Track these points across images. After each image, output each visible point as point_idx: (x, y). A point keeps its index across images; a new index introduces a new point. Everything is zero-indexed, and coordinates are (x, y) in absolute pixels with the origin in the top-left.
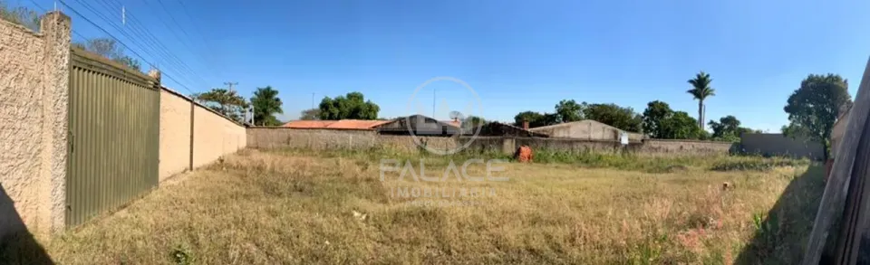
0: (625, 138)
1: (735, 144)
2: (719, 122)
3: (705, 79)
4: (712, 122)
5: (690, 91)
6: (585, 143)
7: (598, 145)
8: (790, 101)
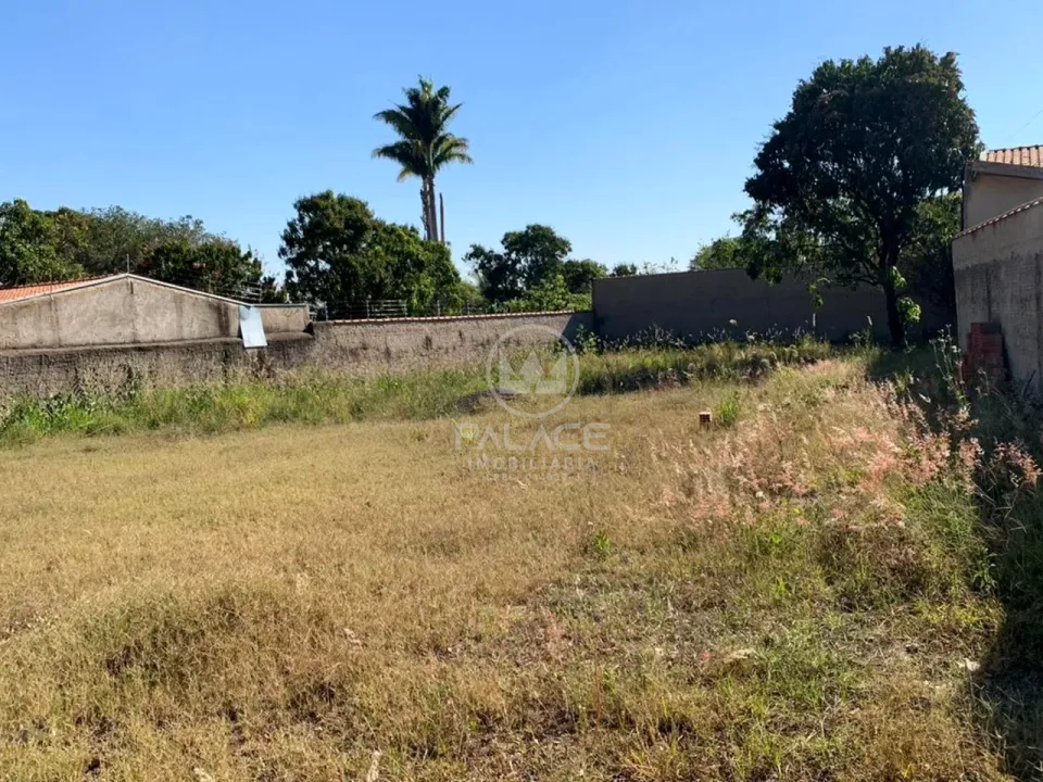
0: (253, 328)
1: (577, 317)
2: (500, 250)
3: (434, 104)
4: (477, 252)
5: (388, 151)
6: (122, 359)
7: (168, 362)
8: (761, 161)
